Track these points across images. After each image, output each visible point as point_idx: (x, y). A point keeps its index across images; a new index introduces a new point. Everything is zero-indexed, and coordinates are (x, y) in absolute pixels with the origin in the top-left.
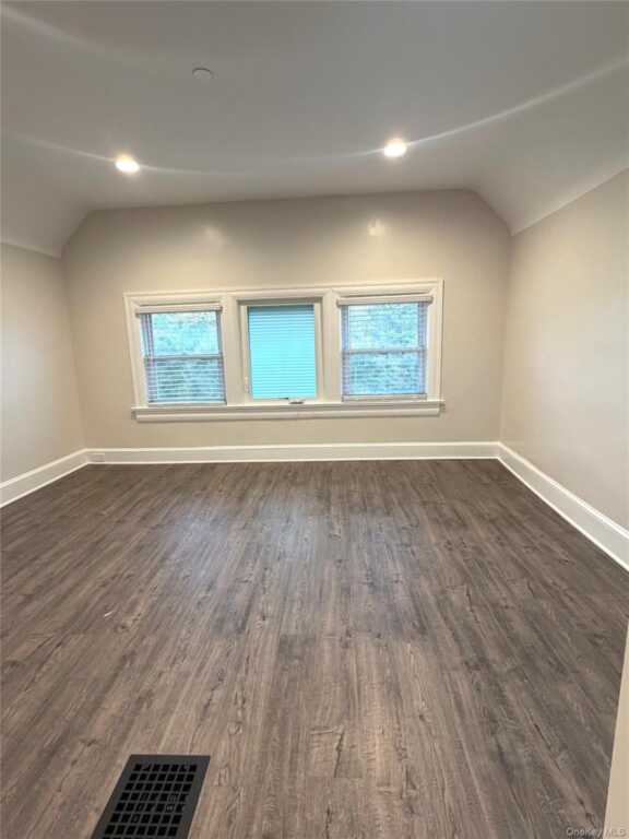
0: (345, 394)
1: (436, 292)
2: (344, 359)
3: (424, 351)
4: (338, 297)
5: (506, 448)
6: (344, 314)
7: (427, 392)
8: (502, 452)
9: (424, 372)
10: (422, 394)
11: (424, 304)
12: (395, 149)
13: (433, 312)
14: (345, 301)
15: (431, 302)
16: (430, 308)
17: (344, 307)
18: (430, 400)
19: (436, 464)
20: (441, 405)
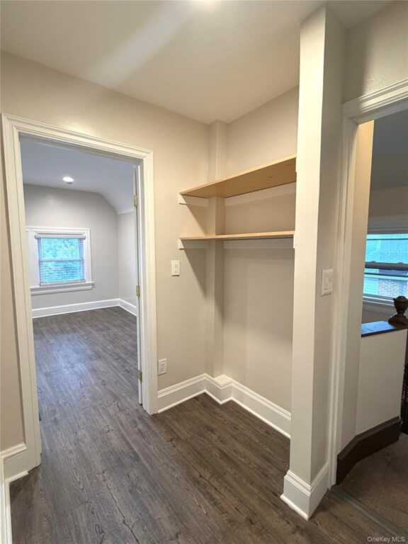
0: (41, 282)
1: (87, 234)
2: (40, 264)
3: (83, 260)
4: (34, 234)
5: (123, 301)
6: (38, 242)
7: (85, 278)
8: (122, 303)
9: (83, 270)
10: (83, 280)
11: (81, 240)
12: (68, 179)
13: (86, 243)
14: (39, 236)
15: (85, 239)
16: (84, 241)
17: (39, 239)
18: (87, 282)
19: (93, 311)
20: (93, 285)
